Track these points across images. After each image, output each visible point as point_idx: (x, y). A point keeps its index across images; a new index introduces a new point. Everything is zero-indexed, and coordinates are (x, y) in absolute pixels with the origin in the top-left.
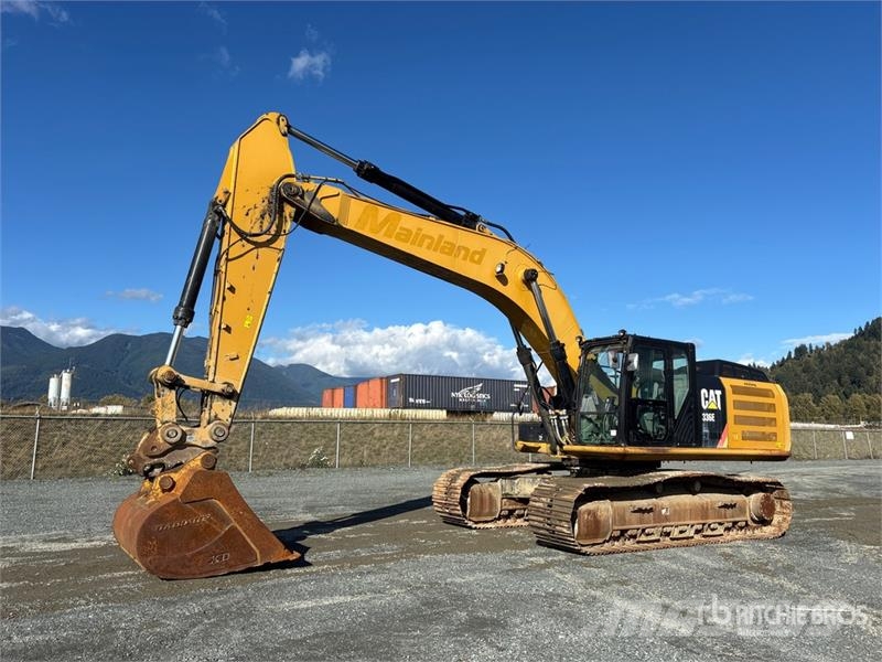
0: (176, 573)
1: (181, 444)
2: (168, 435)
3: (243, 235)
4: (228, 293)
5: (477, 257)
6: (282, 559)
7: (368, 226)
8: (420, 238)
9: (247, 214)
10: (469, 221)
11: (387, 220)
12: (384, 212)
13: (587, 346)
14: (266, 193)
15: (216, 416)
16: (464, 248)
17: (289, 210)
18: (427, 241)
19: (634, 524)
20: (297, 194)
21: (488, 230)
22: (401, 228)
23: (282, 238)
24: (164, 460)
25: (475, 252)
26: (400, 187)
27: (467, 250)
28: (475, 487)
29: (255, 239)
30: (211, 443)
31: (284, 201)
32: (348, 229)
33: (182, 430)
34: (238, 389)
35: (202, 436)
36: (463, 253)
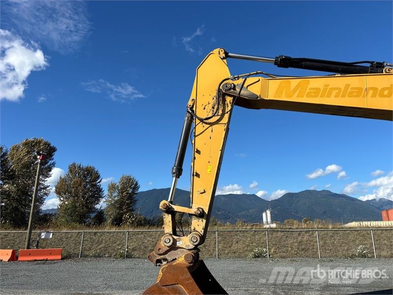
2: (165, 242)
3: (201, 120)
4: (196, 155)
5: (386, 92)
7: (284, 94)
8: (328, 91)
9: (204, 109)
11: (297, 87)
12: (295, 82)
14: (215, 93)
15: (194, 229)
16: (372, 88)
17: (229, 100)
18: (334, 92)
20: (230, 89)
22: (310, 89)
23: (227, 116)
24: (166, 256)
25: (384, 89)
26: (308, 63)
27: (375, 89)
30: (192, 246)
31: (224, 95)
32: (270, 100)
33: (174, 239)
34: (206, 212)
35: (186, 242)
36: (371, 92)
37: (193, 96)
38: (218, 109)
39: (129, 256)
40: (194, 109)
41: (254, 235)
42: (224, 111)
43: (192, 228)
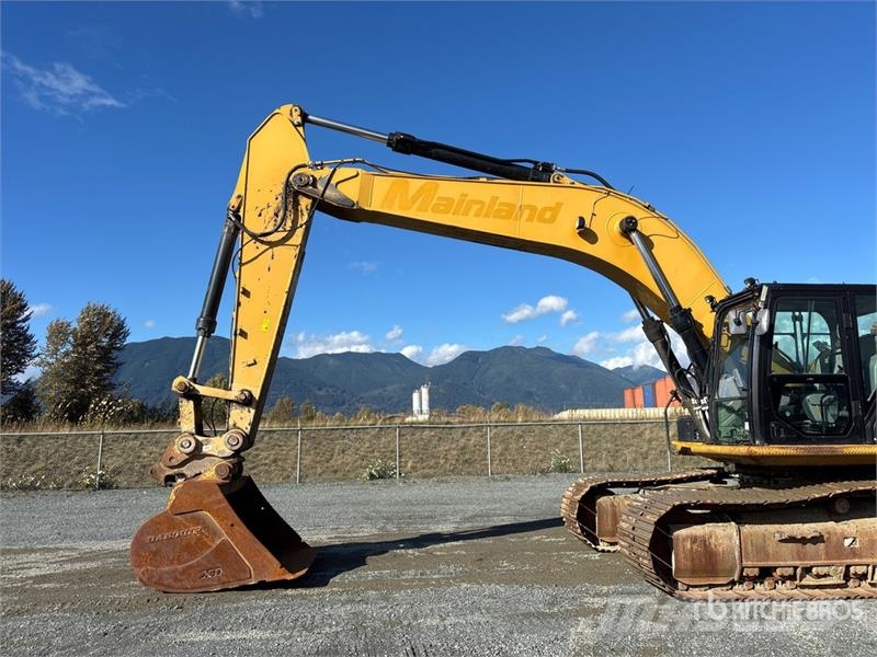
0: (169, 586)
1: (197, 454)
2: (182, 446)
3: (255, 237)
4: (243, 298)
5: (548, 215)
6: (277, 578)
7: (397, 203)
8: (465, 205)
9: (260, 215)
10: (540, 173)
11: (419, 192)
12: (416, 184)
13: (721, 308)
14: (280, 189)
15: (234, 425)
16: (529, 207)
17: (305, 203)
18: (475, 208)
19: (786, 559)
20: (307, 184)
21: (567, 180)
22: (439, 198)
23: (300, 232)
24: (184, 470)
25: (546, 209)
26: (441, 151)
27: (533, 208)
28: (603, 500)
29: (269, 238)
30: (229, 453)
31: (296, 194)
32: (373, 212)
33: (197, 440)
34: (257, 396)
35: (219, 446)
36: (527, 213)
37: (239, 190)
38: (284, 219)
39: (104, 486)
40: (241, 214)
41: (377, 437)
42: (295, 222)
43: (231, 423)
